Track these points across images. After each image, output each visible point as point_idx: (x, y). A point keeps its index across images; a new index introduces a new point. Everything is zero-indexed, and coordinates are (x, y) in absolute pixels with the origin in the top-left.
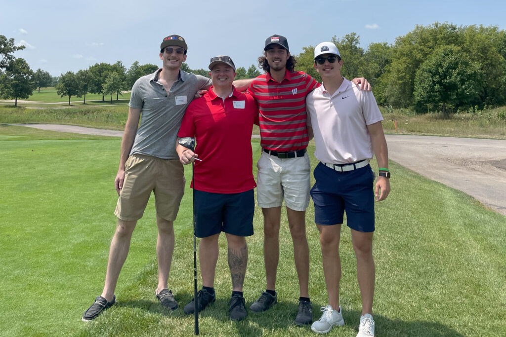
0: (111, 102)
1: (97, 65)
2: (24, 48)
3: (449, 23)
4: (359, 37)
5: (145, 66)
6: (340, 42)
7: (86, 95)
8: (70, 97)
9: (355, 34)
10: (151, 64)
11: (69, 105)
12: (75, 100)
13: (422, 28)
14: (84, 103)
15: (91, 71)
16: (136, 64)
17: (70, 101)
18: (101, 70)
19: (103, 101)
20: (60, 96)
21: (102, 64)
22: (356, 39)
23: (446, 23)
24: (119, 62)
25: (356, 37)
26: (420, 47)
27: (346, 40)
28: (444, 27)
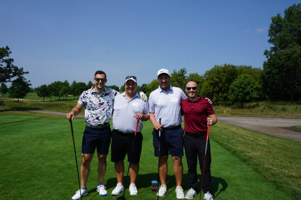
0: (64, 100)
1: (55, 82)
2: (29, 72)
3: (231, 64)
4: (186, 70)
5: (79, 83)
6: (177, 73)
7: (52, 97)
8: (44, 98)
9: (185, 69)
10: (82, 82)
11: (44, 101)
12: (47, 99)
13: (217, 66)
14: (51, 101)
15: (53, 85)
16: (75, 82)
17: (44, 100)
18: (58, 85)
19: (60, 100)
20: (39, 97)
21: (58, 82)
22: (185, 71)
23: (230, 64)
24: (66, 81)
25: (185, 70)
26: (217, 76)
27: (181, 72)
28: (229, 66)
